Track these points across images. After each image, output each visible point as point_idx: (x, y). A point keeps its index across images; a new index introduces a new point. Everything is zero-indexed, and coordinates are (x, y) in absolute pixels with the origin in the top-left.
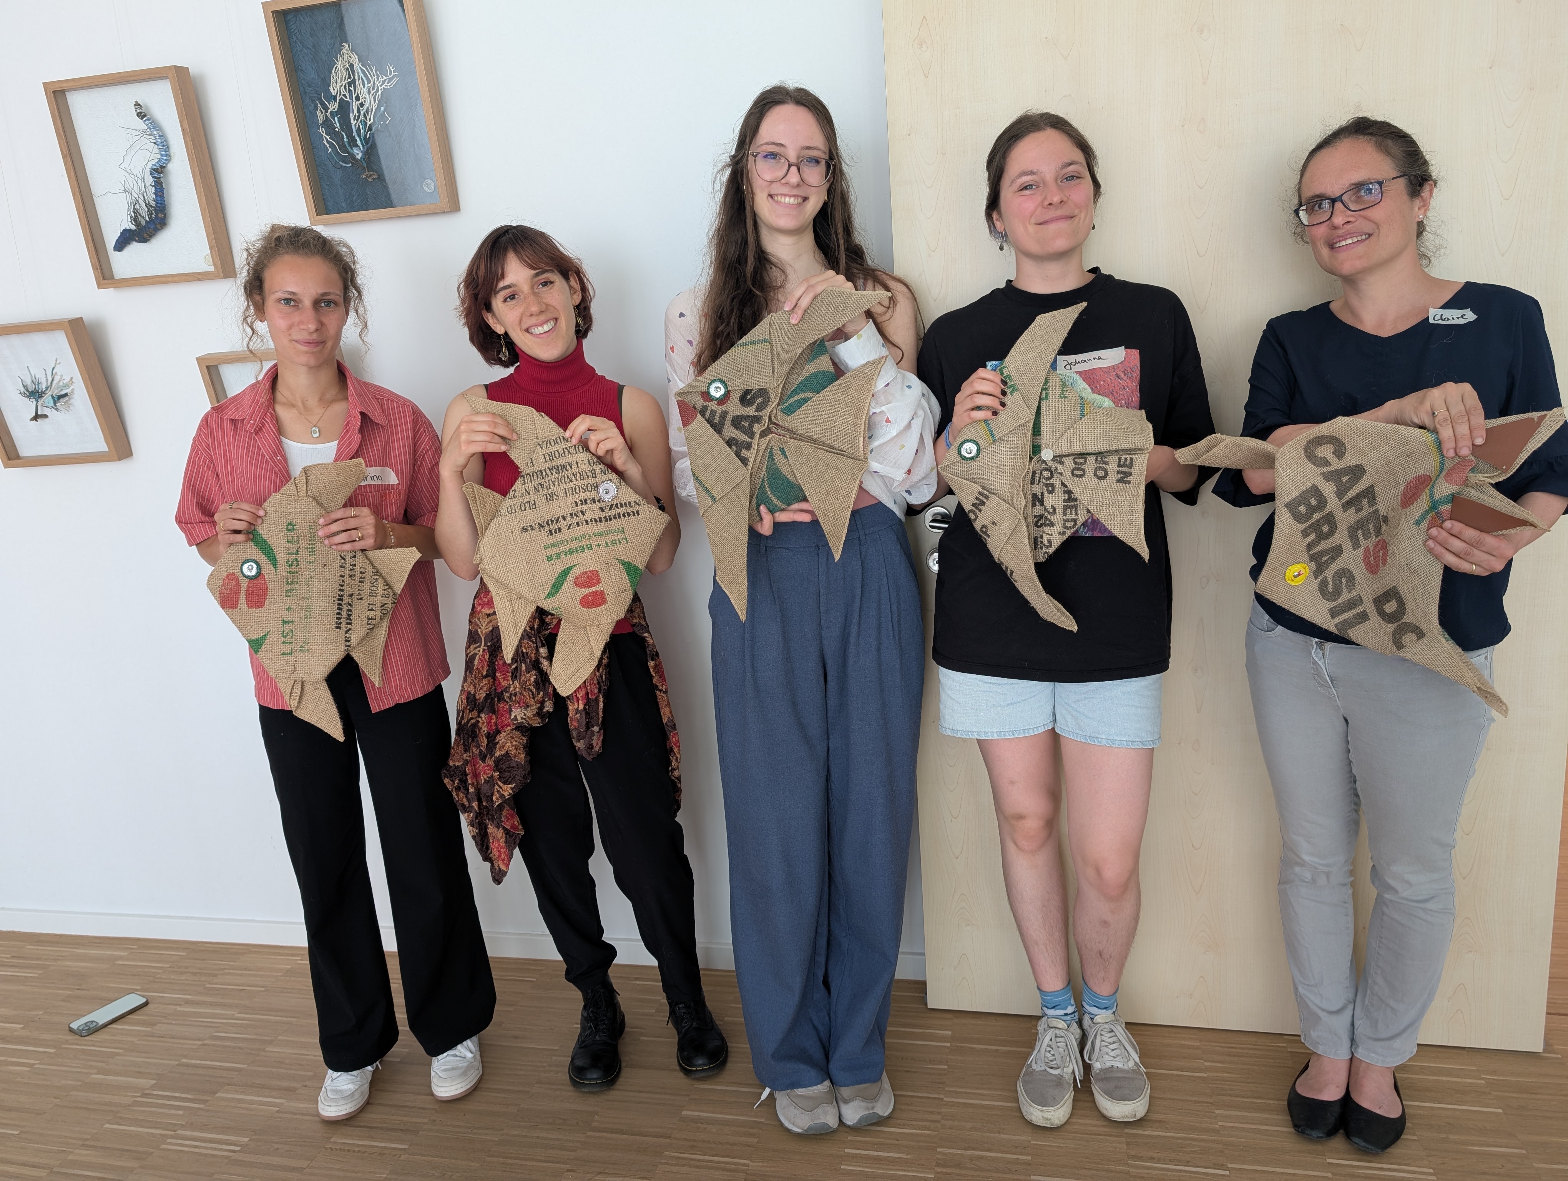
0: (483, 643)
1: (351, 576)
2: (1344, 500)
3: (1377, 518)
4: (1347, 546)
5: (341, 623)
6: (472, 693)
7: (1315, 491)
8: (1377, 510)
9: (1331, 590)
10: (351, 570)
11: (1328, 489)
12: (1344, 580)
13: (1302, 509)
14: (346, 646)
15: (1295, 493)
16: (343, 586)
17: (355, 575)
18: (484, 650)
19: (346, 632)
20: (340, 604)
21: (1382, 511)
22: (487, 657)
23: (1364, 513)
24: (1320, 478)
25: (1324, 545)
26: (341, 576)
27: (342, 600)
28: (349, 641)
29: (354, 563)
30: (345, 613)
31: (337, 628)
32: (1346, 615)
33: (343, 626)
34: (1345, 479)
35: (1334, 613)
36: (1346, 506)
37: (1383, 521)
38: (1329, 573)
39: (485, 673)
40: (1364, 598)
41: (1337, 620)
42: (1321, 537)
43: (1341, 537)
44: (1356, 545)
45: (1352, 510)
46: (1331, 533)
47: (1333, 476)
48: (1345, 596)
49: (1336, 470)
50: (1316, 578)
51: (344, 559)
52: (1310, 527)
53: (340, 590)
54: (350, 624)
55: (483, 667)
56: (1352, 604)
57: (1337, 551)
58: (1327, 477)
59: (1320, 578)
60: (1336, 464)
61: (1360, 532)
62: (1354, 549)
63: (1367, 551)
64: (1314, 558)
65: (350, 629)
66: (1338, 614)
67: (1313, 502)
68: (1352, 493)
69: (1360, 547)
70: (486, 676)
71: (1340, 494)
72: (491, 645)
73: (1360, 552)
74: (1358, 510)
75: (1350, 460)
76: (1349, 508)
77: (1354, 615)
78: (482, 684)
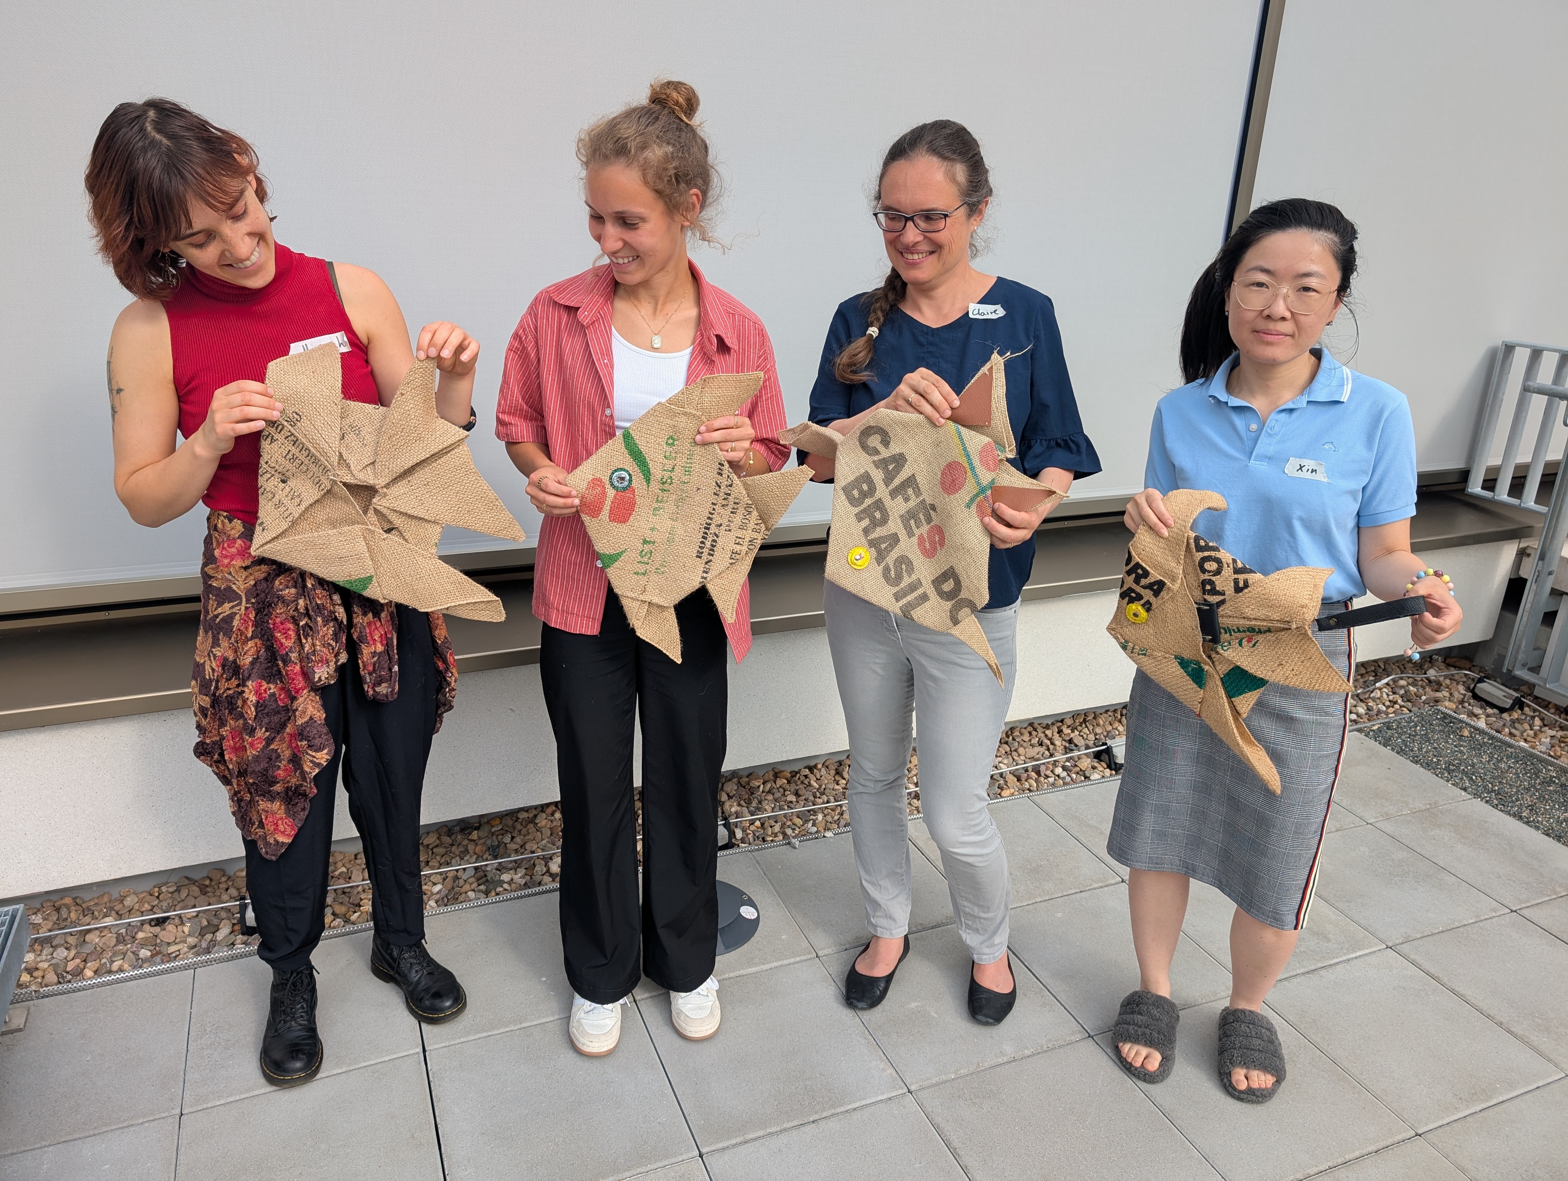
0: (244, 600)
1: (723, 506)
2: (890, 488)
3: (925, 508)
4: (902, 534)
5: (703, 553)
6: (231, 658)
7: (866, 478)
8: (924, 500)
9: (893, 576)
10: (725, 499)
11: (878, 476)
12: (904, 566)
13: (856, 493)
14: (703, 577)
15: (851, 478)
16: (713, 514)
17: (727, 505)
18: (246, 608)
19: (706, 563)
20: (706, 533)
21: (929, 501)
22: (252, 616)
23: (912, 503)
24: (872, 465)
25: (879, 532)
26: (713, 504)
27: (708, 529)
28: (707, 573)
29: (729, 492)
30: (709, 543)
31: (697, 556)
32: (910, 598)
33: (705, 557)
34: (891, 467)
35: (897, 597)
36: (893, 494)
37: (931, 509)
38: (890, 560)
39: (249, 635)
40: (924, 582)
41: (901, 603)
42: (875, 524)
43: (894, 526)
44: (910, 534)
45: (900, 499)
46: (884, 521)
47: (882, 464)
48: (906, 581)
49: (884, 459)
50: (879, 565)
51: (720, 487)
52: (862, 512)
53: (709, 518)
54: (712, 555)
55: (246, 628)
56: (913, 587)
57: (894, 539)
58: (877, 464)
59: (883, 565)
60: (885, 453)
61: (912, 522)
62: (910, 537)
63: (921, 537)
64: (873, 544)
65: (711, 561)
66: (902, 598)
67: (865, 487)
68: (897, 482)
69: (914, 536)
70: (252, 638)
71: (888, 481)
72: (257, 602)
73: (915, 540)
74: (907, 500)
75: (895, 448)
76: (896, 497)
77: (916, 598)
78: (246, 649)
